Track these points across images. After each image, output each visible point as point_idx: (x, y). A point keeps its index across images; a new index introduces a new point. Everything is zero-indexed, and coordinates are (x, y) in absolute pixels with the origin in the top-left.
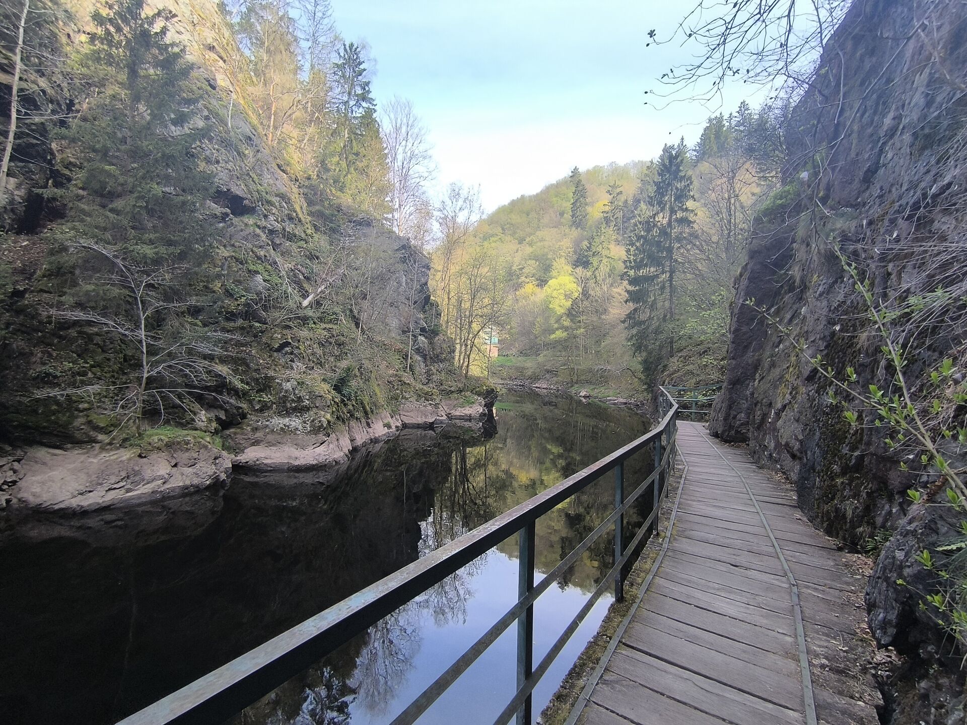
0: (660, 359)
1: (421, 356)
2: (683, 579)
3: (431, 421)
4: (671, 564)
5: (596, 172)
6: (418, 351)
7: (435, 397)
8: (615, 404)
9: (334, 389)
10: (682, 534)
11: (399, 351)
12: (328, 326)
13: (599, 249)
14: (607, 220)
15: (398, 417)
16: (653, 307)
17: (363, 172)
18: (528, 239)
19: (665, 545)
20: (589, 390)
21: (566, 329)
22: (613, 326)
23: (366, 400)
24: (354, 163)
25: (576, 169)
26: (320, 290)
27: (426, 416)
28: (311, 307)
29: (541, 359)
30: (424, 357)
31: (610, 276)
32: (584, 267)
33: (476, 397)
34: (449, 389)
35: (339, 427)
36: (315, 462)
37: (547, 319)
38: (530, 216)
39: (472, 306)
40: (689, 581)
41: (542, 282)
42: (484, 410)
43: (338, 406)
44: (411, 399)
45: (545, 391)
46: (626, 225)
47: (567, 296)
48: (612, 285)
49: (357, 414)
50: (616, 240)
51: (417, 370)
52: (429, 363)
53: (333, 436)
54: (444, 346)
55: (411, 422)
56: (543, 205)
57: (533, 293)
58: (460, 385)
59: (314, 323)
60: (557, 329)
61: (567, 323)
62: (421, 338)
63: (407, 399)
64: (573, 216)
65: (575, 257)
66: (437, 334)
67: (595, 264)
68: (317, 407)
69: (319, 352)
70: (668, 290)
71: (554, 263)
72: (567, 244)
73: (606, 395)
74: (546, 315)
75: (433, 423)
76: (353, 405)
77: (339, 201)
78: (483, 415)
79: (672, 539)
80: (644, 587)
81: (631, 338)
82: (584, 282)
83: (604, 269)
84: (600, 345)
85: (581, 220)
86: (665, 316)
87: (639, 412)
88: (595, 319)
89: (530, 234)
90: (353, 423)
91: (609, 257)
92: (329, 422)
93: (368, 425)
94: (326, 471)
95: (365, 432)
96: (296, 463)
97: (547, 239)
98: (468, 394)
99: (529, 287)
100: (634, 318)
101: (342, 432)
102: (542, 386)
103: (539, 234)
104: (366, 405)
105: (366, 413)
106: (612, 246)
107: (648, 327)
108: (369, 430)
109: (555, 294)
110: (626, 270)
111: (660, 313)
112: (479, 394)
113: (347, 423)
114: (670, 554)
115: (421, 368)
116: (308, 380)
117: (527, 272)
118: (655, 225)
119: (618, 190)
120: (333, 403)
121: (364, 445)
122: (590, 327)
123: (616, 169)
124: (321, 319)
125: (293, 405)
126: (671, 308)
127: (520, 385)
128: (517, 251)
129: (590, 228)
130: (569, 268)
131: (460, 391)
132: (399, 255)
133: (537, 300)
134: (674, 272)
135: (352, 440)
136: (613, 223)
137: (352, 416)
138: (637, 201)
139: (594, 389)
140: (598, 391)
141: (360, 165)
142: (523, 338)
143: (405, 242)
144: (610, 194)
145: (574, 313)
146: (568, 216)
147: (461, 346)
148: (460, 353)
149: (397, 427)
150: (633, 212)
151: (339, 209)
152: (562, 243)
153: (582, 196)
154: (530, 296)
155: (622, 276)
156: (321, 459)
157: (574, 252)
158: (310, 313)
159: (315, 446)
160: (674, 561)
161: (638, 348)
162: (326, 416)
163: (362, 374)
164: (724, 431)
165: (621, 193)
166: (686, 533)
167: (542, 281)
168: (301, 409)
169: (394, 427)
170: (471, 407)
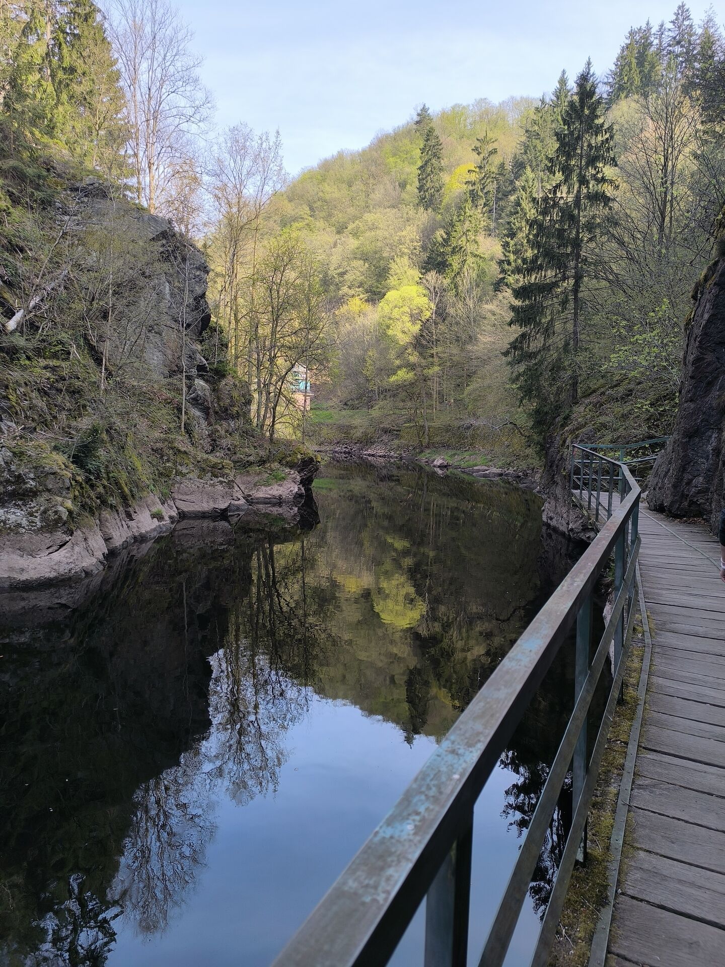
0: (558, 408)
1: (201, 410)
2: (686, 677)
3: (223, 506)
4: (664, 661)
5: (455, 115)
6: (196, 401)
7: (227, 471)
8: (485, 476)
9: (73, 462)
10: (662, 627)
11: (168, 402)
12: (53, 363)
13: (462, 242)
14: (474, 196)
15: (171, 503)
16: (548, 331)
17: (84, 101)
18: (351, 226)
19: (648, 641)
20: (446, 457)
21: (412, 367)
22: (485, 362)
23: (123, 477)
24: (68, 85)
25: (424, 109)
26: (32, 304)
27: (215, 500)
28: (22, 332)
29: (375, 413)
30: (206, 411)
31: (478, 286)
32: (439, 272)
33: (287, 470)
34: (246, 459)
35: (86, 520)
36: (53, 575)
37: (384, 352)
38: (353, 188)
39: (274, 332)
40: (694, 679)
41: (375, 295)
42: (299, 489)
43: (82, 488)
44: (191, 476)
45: (382, 460)
46: (501, 203)
47: (414, 318)
48: (480, 300)
49: (112, 500)
50: (488, 229)
51: (196, 431)
52: (212, 421)
53: (78, 533)
54: (235, 394)
55: (191, 509)
56: (373, 168)
57: (361, 313)
58: (262, 453)
59: (28, 358)
60: (399, 367)
61: (414, 358)
62: (199, 383)
63: (184, 475)
64: (420, 189)
65: (425, 256)
66: (224, 376)
67: (456, 266)
68: (49, 491)
69: (41, 403)
70: (571, 305)
71: (393, 266)
72: (411, 234)
73: (471, 463)
74: (382, 346)
75: (225, 510)
76: (104, 487)
77: (47, 152)
78: (298, 496)
79: (653, 634)
80: (642, 689)
81: (517, 378)
82: (437, 293)
83: (470, 273)
84: (463, 390)
85: (432, 196)
86: (567, 344)
87: (521, 486)
88: (455, 351)
89: (355, 218)
90: (106, 514)
91: (476, 256)
92: (70, 512)
93: (129, 516)
94: (71, 587)
95: (125, 526)
96: (24, 577)
97: (381, 226)
98: (276, 465)
99: (356, 304)
100: (522, 348)
101: (90, 528)
102: (377, 452)
103: (369, 217)
104: (123, 485)
105: (124, 498)
106: (481, 238)
107: (541, 362)
108: (131, 523)
109: (396, 313)
110: (501, 276)
111: (558, 340)
112: (291, 466)
113: (97, 514)
114: (657, 650)
115: (202, 428)
116: (29, 448)
117: (351, 278)
118: (556, 204)
119: (490, 147)
120: (73, 483)
121: (126, 545)
122: (448, 364)
123: (487, 112)
124: (39, 353)
125: (10, 488)
126: (575, 333)
127: (345, 453)
128: (335, 245)
129: (448, 208)
130: (415, 273)
131: (262, 462)
132: (158, 247)
133: (367, 322)
134: (581, 277)
135: (107, 540)
136: (482, 202)
137: (104, 502)
138: (519, 166)
139: (454, 455)
140: (460, 457)
141: (78, 89)
142: (348, 382)
143: (165, 227)
144: (479, 154)
145: (424, 342)
146: (412, 189)
147: (260, 393)
148: (259, 403)
149: (171, 517)
150: (512, 182)
151: (49, 167)
152: (404, 233)
153: (435, 155)
154: (356, 316)
155: (498, 285)
156: (63, 569)
157: (422, 247)
158: (20, 341)
159: (51, 550)
160: (665, 658)
161: (528, 391)
162: (65, 505)
163: (112, 439)
164: (673, 503)
165: (494, 152)
166: (667, 626)
167: (374, 293)
168: (24, 495)
169: (167, 518)
170: (280, 485)
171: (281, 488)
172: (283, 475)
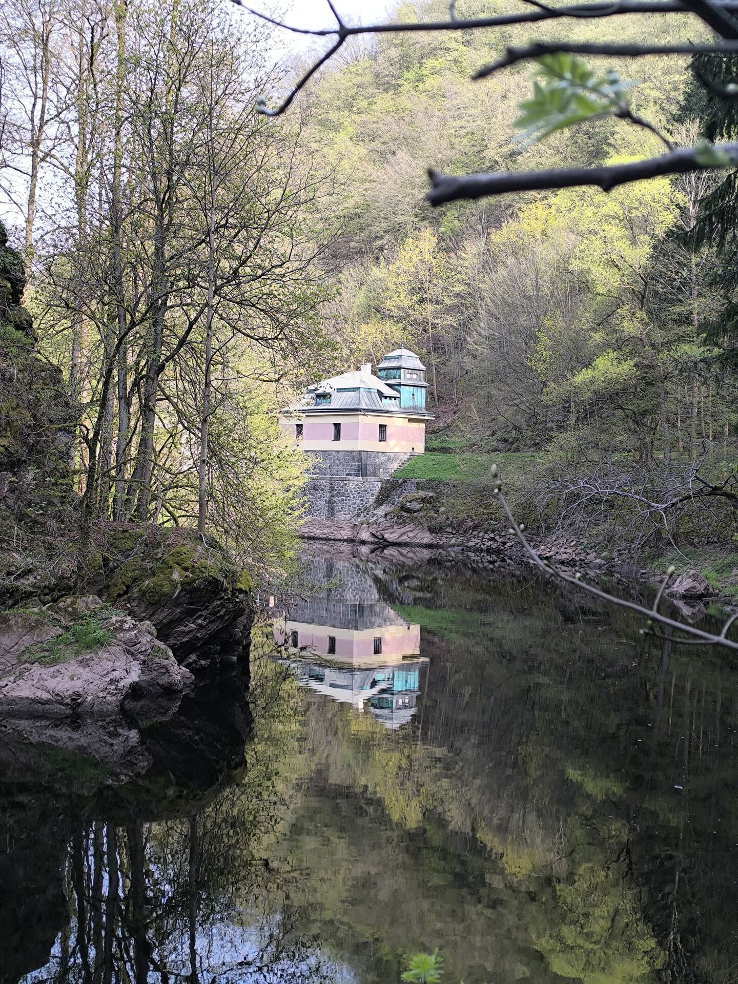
20: (701, 574)
45: (569, 571)
102: (559, 553)
131: (56, 592)
170: (85, 664)
171: (85, 673)
172: (100, 633)
